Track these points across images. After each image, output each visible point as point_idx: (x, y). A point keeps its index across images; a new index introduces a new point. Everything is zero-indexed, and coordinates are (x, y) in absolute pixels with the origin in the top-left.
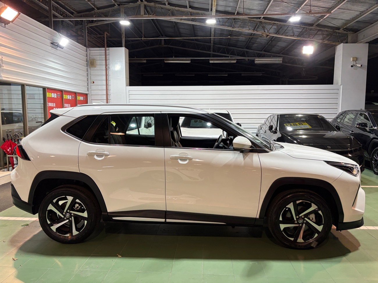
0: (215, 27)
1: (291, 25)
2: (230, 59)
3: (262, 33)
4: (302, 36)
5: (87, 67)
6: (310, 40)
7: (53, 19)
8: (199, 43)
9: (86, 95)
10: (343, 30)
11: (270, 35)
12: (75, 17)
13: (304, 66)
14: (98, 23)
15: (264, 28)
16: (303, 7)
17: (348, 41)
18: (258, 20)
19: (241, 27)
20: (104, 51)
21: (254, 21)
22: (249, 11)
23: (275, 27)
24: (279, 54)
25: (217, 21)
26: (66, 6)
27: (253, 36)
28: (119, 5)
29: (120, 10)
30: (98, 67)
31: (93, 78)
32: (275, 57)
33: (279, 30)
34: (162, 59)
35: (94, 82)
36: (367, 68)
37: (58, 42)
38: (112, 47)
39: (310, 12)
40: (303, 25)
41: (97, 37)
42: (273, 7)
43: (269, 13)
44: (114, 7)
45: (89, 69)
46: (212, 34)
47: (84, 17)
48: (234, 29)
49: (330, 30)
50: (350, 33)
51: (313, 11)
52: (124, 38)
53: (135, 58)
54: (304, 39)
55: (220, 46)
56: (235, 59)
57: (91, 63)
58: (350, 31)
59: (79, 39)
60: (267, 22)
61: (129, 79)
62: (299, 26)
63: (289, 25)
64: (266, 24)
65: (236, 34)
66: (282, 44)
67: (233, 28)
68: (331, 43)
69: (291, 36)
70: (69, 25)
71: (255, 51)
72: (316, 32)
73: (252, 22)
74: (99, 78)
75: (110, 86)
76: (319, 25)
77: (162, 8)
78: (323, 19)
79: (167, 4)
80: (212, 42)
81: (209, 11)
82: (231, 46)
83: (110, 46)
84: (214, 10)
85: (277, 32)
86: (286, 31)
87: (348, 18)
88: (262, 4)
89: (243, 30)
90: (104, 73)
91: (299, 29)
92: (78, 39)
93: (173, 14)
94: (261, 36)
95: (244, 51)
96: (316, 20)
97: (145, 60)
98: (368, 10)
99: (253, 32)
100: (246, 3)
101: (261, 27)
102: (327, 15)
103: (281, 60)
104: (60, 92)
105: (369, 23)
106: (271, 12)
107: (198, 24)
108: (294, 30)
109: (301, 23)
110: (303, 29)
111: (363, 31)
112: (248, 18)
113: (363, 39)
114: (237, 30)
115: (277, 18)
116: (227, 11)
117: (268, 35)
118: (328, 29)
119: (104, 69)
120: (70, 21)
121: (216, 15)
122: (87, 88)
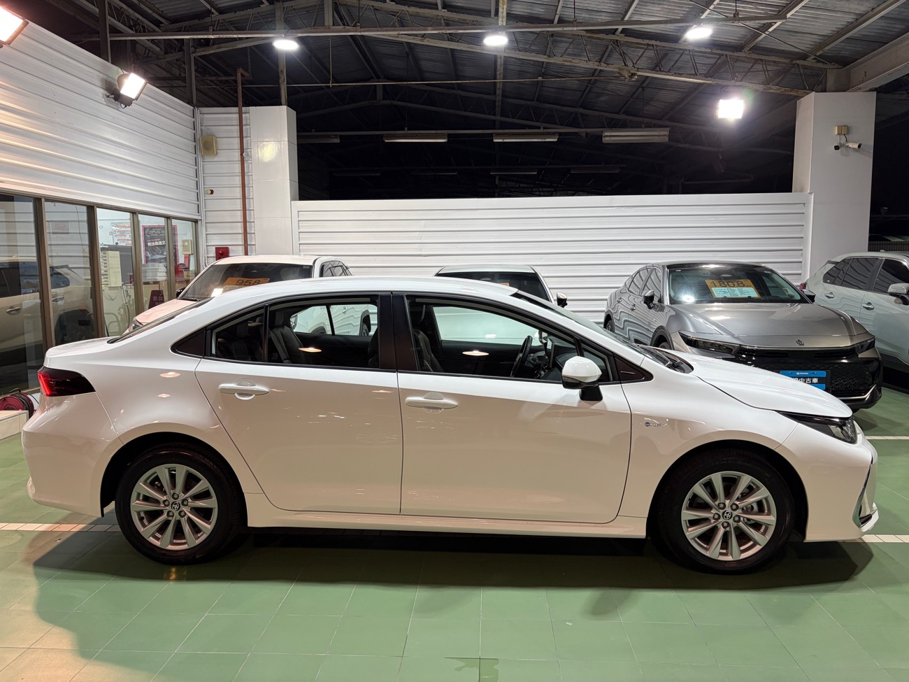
0: (506, 55)
1: (690, 48)
2: (543, 134)
3: (619, 68)
4: (716, 76)
5: (195, 156)
6: (735, 86)
7: (110, 37)
8: (467, 94)
9: (196, 221)
10: (814, 59)
11: (639, 73)
12: (164, 31)
13: (722, 150)
14: (221, 47)
15: (623, 55)
16: (718, 4)
17: (827, 89)
18: (611, 37)
19: (569, 55)
20: (238, 115)
21: (599, 39)
22: (588, 16)
23: (650, 53)
24: (660, 119)
25: (510, 41)
26: (142, 6)
27: (598, 76)
29: (274, 14)
30: (223, 155)
31: (211, 183)
32: (651, 127)
33: (662, 59)
34: (377, 136)
35: (212, 192)
36: (872, 151)
38: (256, 106)
39: (734, 16)
40: (717, 50)
41: (220, 81)
42: (647, 6)
43: (636, 18)
44: (257, 8)
45: (200, 160)
46: (498, 73)
47: (187, 31)
48: (552, 60)
49: (782, 60)
50: (828, 67)
51: (741, 15)
52: (285, 83)
53: (313, 133)
54: (721, 82)
55: (518, 100)
57: (205, 145)
58: (831, 62)
59: (175, 85)
60: (631, 43)
61: (298, 184)
62: (710, 51)
63: (684, 50)
64: (628, 46)
65: (558, 72)
66: (668, 97)
67: (549, 56)
68: (785, 91)
69: (690, 76)
70: (150, 53)
71: (602, 113)
72: (750, 65)
73: (596, 43)
74: (225, 180)
75: (251, 200)
76: (756, 49)
77: (376, 9)
78: (767, 33)
80: (499, 92)
81: (490, 16)
82: (543, 102)
83: (250, 102)
84: (503, 12)
85: (656, 67)
86: (679, 64)
87: (827, 32)
89: (574, 61)
90: (237, 168)
91: (708, 57)
92: (173, 87)
93: (402, 24)
94: (618, 75)
95: (576, 113)
96: (750, 36)
97: (336, 136)
98: (875, 11)
99: (596, 67)
101: (616, 55)
102: (775, 23)
103: (665, 135)
105: (878, 42)
106: (640, 16)
107: (463, 49)
108: (699, 60)
109: (715, 45)
110: (719, 58)
111: (863, 63)
112: (584, 33)
113: (863, 82)
114: (558, 62)
115: (656, 31)
116: (536, 16)
117: (633, 75)
118: (778, 56)
119: (237, 159)
120: (153, 41)
121: (508, 25)
122: (197, 206)
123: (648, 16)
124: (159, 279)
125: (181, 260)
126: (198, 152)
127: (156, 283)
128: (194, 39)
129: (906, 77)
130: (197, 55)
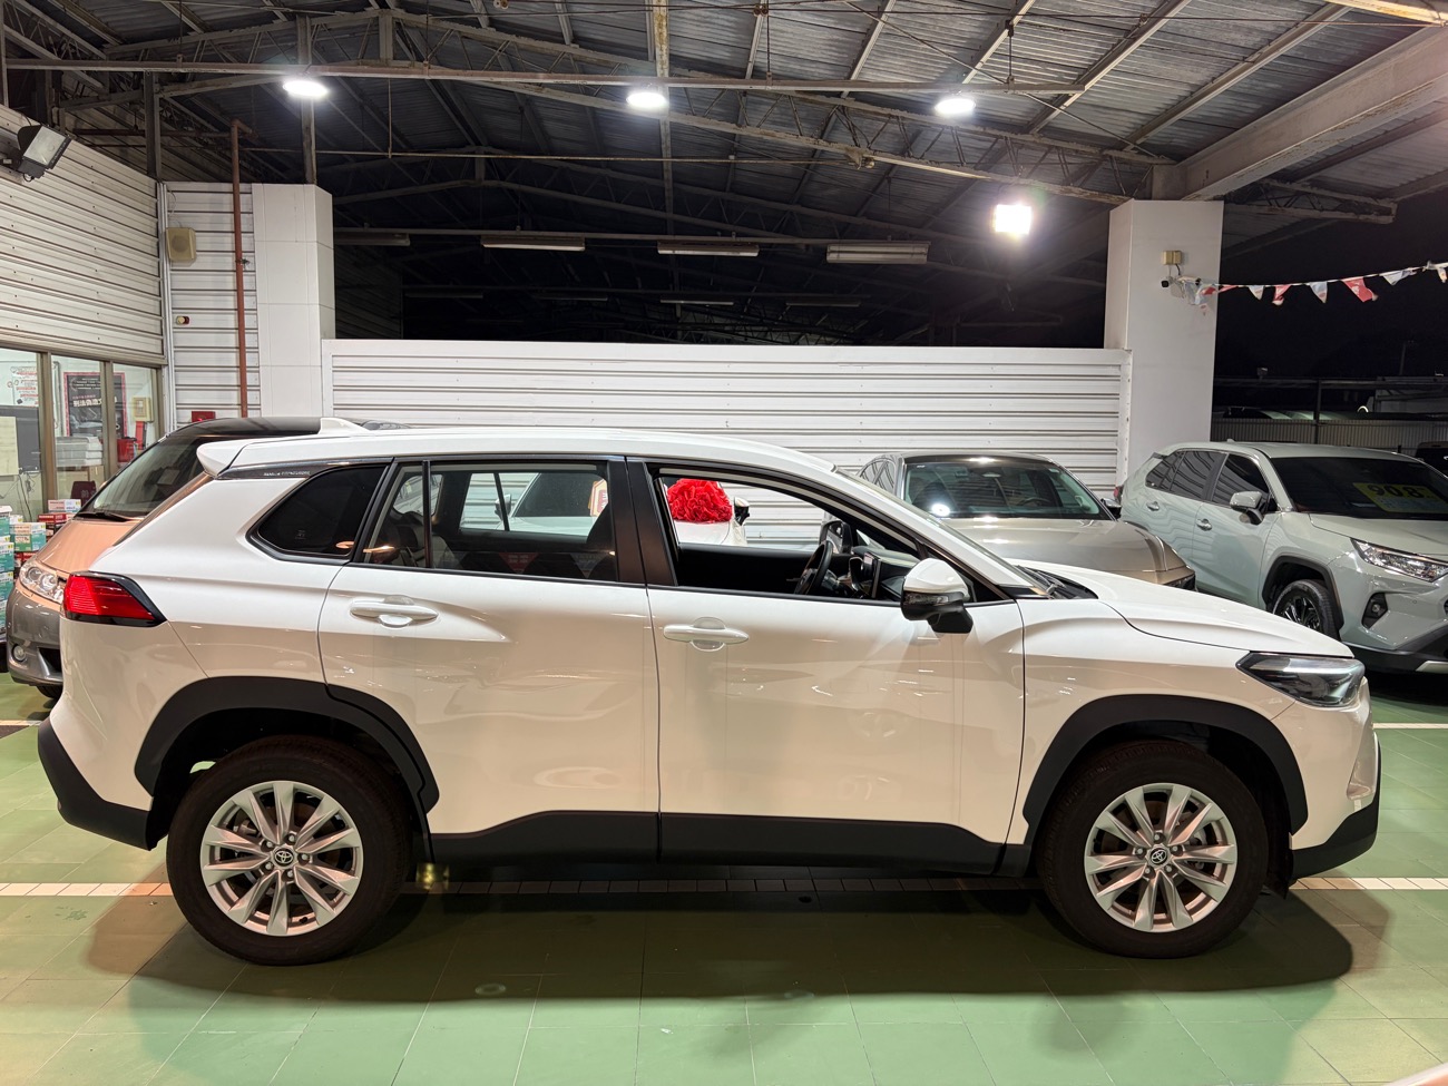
0: (671, 121)
1: (953, 124)
2: (735, 245)
3: (847, 149)
4: (995, 168)
5: (158, 259)
6: (1018, 185)
7: (7, 63)
8: (620, 175)
10: (1134, 149)
11: (877, 158)
12: (111, 58)
13: (1010, 278)
14: (206, 85)
15: (852, 128)
16: (988, 61)
17: (1154, 195)
18: (834, 102)
19: (774, 123)
20: (231, 196)
22: (798, 67)
23: (895, 129)
24: (919, 228)
26: (70, 13)
27: (818, 160)
28: (291, 17)
29: (295, 35)
30: (204, 261)
31: (186, 304)
33: (911, 143)
34: (472, 237)
35: (187, 320)
38: (263, 182)
40: (993, 128)
42: (884, 58)
43: (870, 76)
44: (270, 25)
45: (167, 267)
46: (663, 146)
48: (744, 132)
49: (1088, 149)
50: (1155, 162)
51: (1017, 77)
52: (314, 147)
53: (367, 229)
54: (998, 178)
55: (702, 189)
57: (171, 245)
58: (1158, 155)
60: (864, 111)
61: (334, 312)
62: (980, 129)
63: (943, 127)
64: (860, 116)
65: (759, 149)
66: (927, 193)
67: (740, 126)
68: (1093, 195)
69: (952, 165)
70: (86, 90)
71: (832, 215)
72: (1041, 154)
73: (813, 109)
74: (209, 302)
75: (255, 335)
76: (1050, 131)
77: (465, 38)
78: (1062, 108)
79: (483, 21)
80: (668, 175)
81: (647, 59)
82: (739, 193)
83: (253, 176)
84: (661, 55)
85: (904, 152)
86: (936, 147)
87: (1150, 110)
88: (840, 44)
89: (778, 135)
90: (231, 282)
91: (980, 140)
92: (125, 145)
93: (512, 64)
94: (845, 160)
95: (791, 213)
96: (1039, 111)
97: (403, 236)
98: (1216, 82)
99: (816, 147)
100: (785, 35)
101: (842, 129)
102: (1073, 95)
103: (921, 253)
106: (876, 74)
107: (604, 108)
108: (965, 143)
109: (986, 121)
110: (995, 143)
111: (1203, 158)
112: (795, 94)
113: (1204, 186)
114: (752, 135)
116: (718, 62)
117: (868, 160)
118: (1082, 143)
119: (231, 268)
120: (88, 73)
121: (671, 75)
122: (160, 342)
123: (881, 71)
124: (88, 463)
125: (131, 432)
126: (163, 253)
127: (84, 469)
129: (1267, 181)
130: (167, 96)
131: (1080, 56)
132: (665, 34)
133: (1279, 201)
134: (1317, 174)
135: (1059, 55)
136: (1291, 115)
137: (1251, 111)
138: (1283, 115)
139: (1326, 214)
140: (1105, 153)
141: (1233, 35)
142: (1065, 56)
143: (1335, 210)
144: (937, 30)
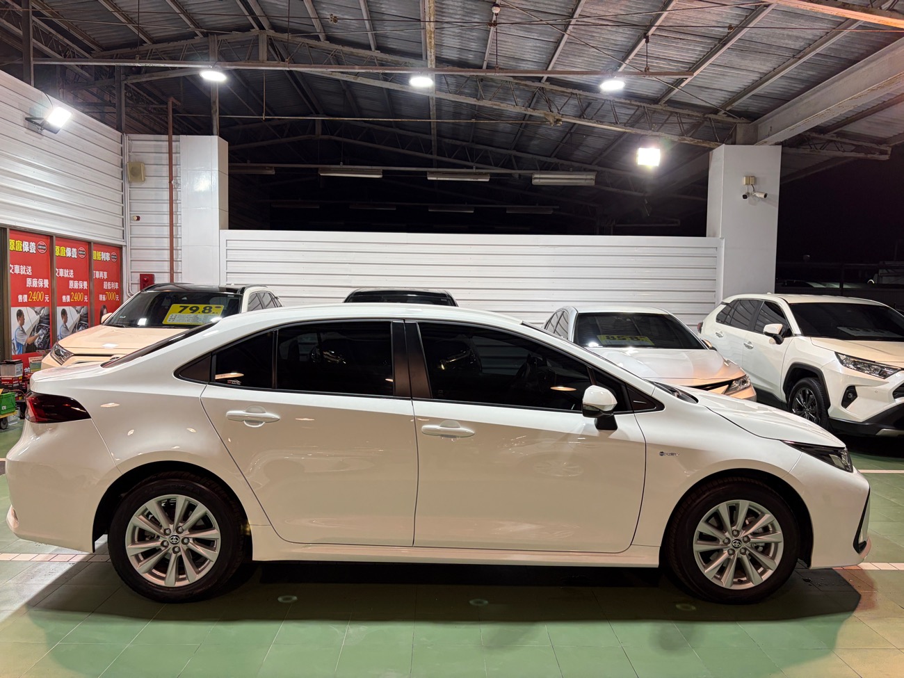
0: (438, 97)
1: (611, 99)
2: (475, 174)
3: (545, 114)
4: (637, 125)
5: (122, 181)
6: (652, 136)
7: (34, 60)
8: (403, 132)
9: (120, 248)
10: (725, 113)
11: (564, 119)
12: (94, 58)
13: (646, 195)
14: (153, 76)
15: (549, 101)
16: (633, 59)
17: (737, 141)
18: (537, 84)
19: (500, 99)
20: (167, 143)
21: (526, 85)
23: (575, 102)
24: (590, 164)
25: (433, 80)
26: (72, 32)
27: (527, 121)
28: (205, 35)
29: (208, 46)
30: (151, 182)
31: (138, 208)
33: (585, 110)
34: (311, 169)
35: (138, 218)
36: (778, 201)
37: (45, 117)
38: (187, 134)
39: (645, 71)
40: (636, 101)
41: (155, 109)
42: (568, 57)
43: (559, 68)
44: (192, 40)
45: (127, 185)
46: (431, 113)
48: (481, 103)
49: (696, 114)
50: (738, 121)
51: (654, 69)
52: (218, 113)
53: (249, 164)
54: (639, 131)
55: (454, 141)
56: (486, 174)
57: (132, 172)
58: (740, 117)
59: (105, 111)
60: (556, 90)
61: (227, 213)
63: (605, 100)
64: (553, 93)
65: (490, 115)
66: (594, 143)
67: (478, 100)
68: (699, 142)
69: (611, 124)
70: (80, 79)
71: (535, 156)
72: (667, 117)
73: (524, 90)
74: (152, 207)
75: (179, 228)
76: (671, 102)
77: (311, 47)
78: (679, 87)
79: (322, 36)
80: (434, 132)
81: (419, 58)
82: (477, 143)
83: (181, 131)
84: (431, 56)
85: (581, 116)
86: (601, 113)
88: (542, 49)
89: (502, 105)
90: (166, 195)
91: (626, 108)
92: (103, 112)
93: (338, 61)
94: (543, 121)
95: (510, 155)
96: (665, 90)
97: (271, 168)
98: (776, 71)
99: (526, 112)
100: (507, 44)
101: (543, 101)
102: (686, 79)
103: (591, 179)
104: (44, 240)
105: (782, 100)
106: (564, 67)
107: (396, 89)
108: (617, 110)
109: (630, 96)
110: (638, 109)
111: (768, 118)
112: (511, 79)
113: (769, 136)
114: (486, 105)
115: (579, 81)
116: (465, 61)
117: (558, 120)
118: (690, 110)
119: (166, 187)
120: (82, 67)
121: (436, 67)
122: (122, 232)
123: (570, 65)
126: (125, 177)
128: (125, 66)
129: (808, 133)
130: (129, 82)
131: (690, 56)
132: (433, 43)
133: (817, 146)
134: (840, 129)
135: (677, 55)
136: (823, 91)
137: (798, 89)
138: (818, 91)
139: (846, 154)
140: (706, 116)
141: (786, 41)
142: (681, 55)
143: (852, 151)
144: (601, 39)
